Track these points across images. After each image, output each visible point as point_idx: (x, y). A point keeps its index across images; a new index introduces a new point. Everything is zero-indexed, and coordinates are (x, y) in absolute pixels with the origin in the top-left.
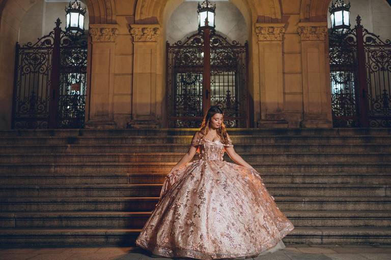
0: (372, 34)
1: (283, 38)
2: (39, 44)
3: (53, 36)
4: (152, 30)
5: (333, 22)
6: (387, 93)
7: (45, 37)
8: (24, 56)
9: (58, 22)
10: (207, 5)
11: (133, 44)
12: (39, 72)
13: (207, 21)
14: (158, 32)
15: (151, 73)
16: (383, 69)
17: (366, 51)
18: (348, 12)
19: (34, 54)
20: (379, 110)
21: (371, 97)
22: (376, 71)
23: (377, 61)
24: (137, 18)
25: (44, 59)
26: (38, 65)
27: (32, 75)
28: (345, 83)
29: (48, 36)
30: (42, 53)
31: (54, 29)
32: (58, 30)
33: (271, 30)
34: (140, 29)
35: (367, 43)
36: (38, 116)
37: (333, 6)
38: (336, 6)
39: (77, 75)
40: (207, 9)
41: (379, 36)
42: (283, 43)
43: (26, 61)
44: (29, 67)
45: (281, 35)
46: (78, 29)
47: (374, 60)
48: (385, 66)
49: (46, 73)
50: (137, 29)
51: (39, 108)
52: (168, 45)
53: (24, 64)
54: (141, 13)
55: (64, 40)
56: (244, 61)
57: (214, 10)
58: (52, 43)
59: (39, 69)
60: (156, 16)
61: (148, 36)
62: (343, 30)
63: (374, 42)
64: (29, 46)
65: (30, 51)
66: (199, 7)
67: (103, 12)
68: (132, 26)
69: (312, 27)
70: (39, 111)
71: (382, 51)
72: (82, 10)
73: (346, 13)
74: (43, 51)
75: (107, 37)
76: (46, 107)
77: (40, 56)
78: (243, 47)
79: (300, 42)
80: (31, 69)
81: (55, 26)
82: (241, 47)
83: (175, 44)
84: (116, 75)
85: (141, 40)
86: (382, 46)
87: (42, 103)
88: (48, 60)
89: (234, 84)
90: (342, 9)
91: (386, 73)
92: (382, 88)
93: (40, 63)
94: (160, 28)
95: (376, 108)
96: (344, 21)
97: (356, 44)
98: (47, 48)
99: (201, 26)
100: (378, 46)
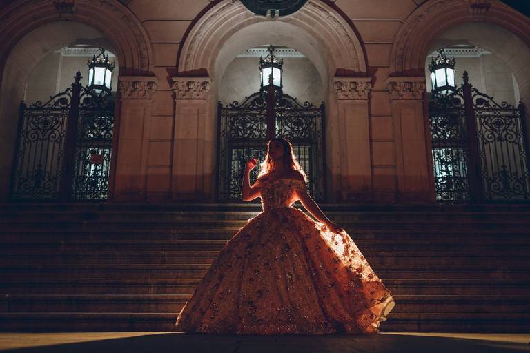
0: (484, 95)
1: (369, 97)
2: (52, 103)
3: (71, 93)
4: (199, 84)
5: (434, 82)
6: (507, 169)
7: (59, 95)
8: (30, 119)
9: (78, 76)
10: (272, 60)
11: (175, 103)
12: (49, 139)
13: (271, 78)
14: (208, 88)
15: (197, 139)
16: (500, 139)
17: (478, 116)
18: (452, 70)
19: (44, 116)
20: (498, 192)
21: (487, 175)
22: (491, 142)
23: (492, 128)
24: (181, 69)
25: (57, 122)
26: (48, 130)
27: (40, 143)
28: (453, 162)
29: (64, 94)
30: (56, 115)
31: (73, 85)
32: (77, 87)
33: (353, 86)
34: (185, 83)
35: (478, 106)
36: (44, 197)
37: (433, 63)
38: (437, 63)
39: (98, 150)
40: (272, 65)
41: (492, 98)
42: (369, 103)
43: (32, 125)
44: (37, 133)
45: (366, 92)
46: (103, 87)
47: (489, 128)
48: (503, 135)
49: (58, 140)
50: (181, 82)
51: (46, 187)
52: (220, 106)
53: (29, 128)
54: (187, 64)
55: (85, 99)
56: (319, 127)
57: (281, 66)
58: (68, 103)
59: (50, 135)
60: (205, 67)
61: (195, 93)
62: (447, 92)
63: (487, 104)
64: (38, 106)
65: (39, 112)
66: (262, 61)
67: (136, 62)
68: (174, 79)
69: (406, 83)
70: (46, 191)
71: (497, 116)
72: (110, 65)
73: (450, 72)
74: (55, 112)
75: (141, 92)
76: (55, 185)
77: (52, 119)
78: (318, 109)
79: (390, 102)
80: (38, 136)
81: (74, 81)
82: (315, 109)
83: (230, 105)
84: (151, 141)
85: (184, 97)
86: (497, 110)
87: (50, 180)
88: (62, 123)
89: (307, 157)
90: (445, 66)
91: (504, 143)
92: (501, 164)
93: (51, 128)
94: (210, 82)
95: (493, 190)
96: (448, 81)
97: (464, 107)
98: (62, 108)
99: (264, 85)
100: (492, 109)
